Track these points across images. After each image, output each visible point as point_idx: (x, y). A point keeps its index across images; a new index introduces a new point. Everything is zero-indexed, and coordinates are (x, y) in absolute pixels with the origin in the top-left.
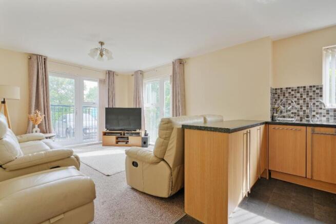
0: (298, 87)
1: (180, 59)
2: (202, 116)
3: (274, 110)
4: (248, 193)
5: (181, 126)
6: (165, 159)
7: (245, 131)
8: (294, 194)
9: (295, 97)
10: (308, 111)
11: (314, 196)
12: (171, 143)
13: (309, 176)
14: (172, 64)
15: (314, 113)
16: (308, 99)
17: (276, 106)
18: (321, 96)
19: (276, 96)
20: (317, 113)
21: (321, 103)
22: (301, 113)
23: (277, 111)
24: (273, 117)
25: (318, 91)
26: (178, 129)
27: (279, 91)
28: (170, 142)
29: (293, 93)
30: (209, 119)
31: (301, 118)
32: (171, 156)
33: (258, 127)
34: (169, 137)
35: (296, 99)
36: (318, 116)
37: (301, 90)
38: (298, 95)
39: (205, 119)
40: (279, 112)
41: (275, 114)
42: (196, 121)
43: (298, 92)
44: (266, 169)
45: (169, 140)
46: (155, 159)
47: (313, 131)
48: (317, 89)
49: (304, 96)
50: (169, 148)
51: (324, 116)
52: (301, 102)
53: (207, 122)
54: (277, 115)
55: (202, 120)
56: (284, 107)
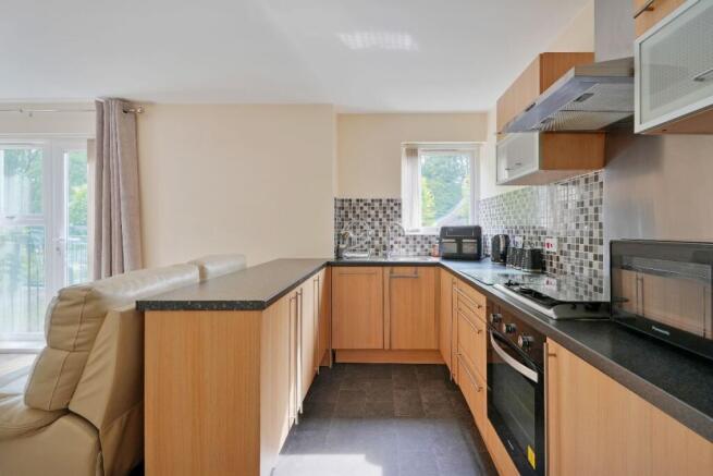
0: (373, 201)
1: (123, 101)
2: (194, 263)
3: (340, 238)
4: (299, 414)
5: (134, 305)
6: (71, 408)
7: (292, 294)
8: (369, 384)
9: (369, 216)
10: (385, 239)
11: (393, 376)
12: (96, 360)
13: (387, 347)
14: (94, 107)
15: (392, 242)
16: (385, 220)
17: (343, 232)
18: (400, 216)
19: (343, 212)
20: (396, 243)
21: (400, 227)
22: (377, 242)
23: (344, 239)
24: (338, 251)
25: (396, 208)
26: (123, 315)
27: (346, 204)
28: (93, 357)
29: (366, 208)
30: (211, 269)
31: (377, 250)
32: (96, 396)
33: (315, 277)
34: (91, 342)
35: (369, 220)
36: (396, 246)
37: (377, 205)
38: (373, 213)
39: (203, 272)
40: (347, 242)
41: (341, 246)
42: (176, 279)
43: (373, 208)
44: (327, 351)
45: (89, 351)
46: (34, 419)
47: (391, 272)
48: (396, 204)
49: (381, 216)
50: (88, 373)
51: (403, 247)
52: (377, 223)
53: (209, 278)
54: (344, 246)
55: (194, 275)
56: (354, 232)
